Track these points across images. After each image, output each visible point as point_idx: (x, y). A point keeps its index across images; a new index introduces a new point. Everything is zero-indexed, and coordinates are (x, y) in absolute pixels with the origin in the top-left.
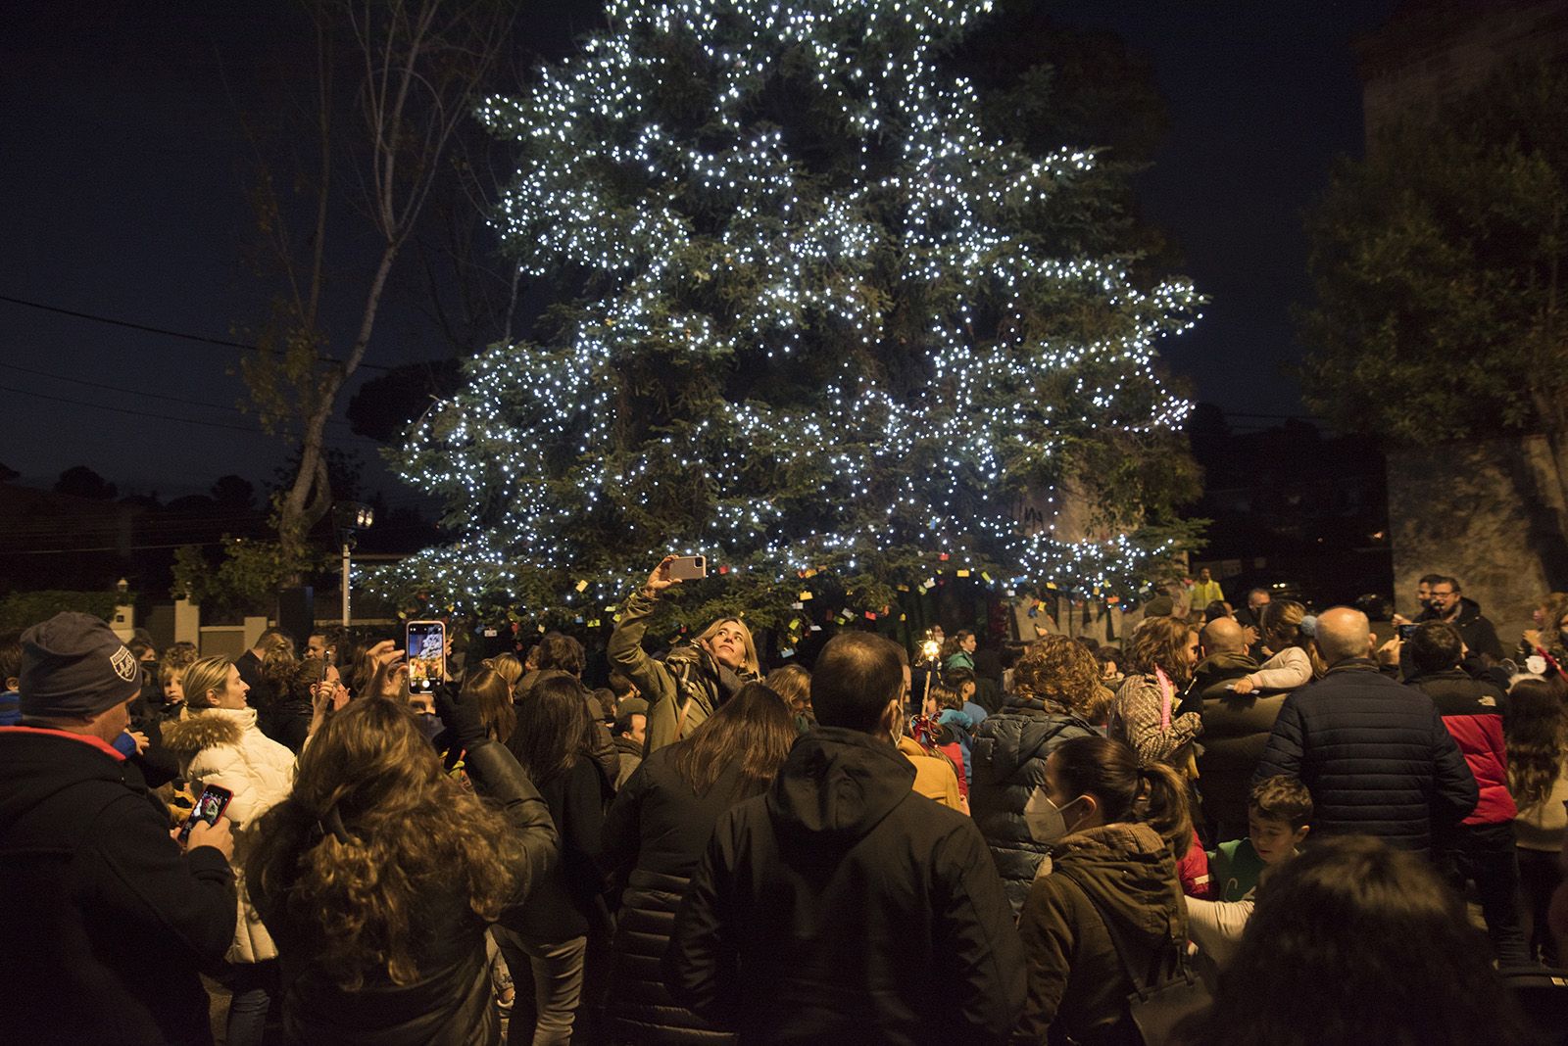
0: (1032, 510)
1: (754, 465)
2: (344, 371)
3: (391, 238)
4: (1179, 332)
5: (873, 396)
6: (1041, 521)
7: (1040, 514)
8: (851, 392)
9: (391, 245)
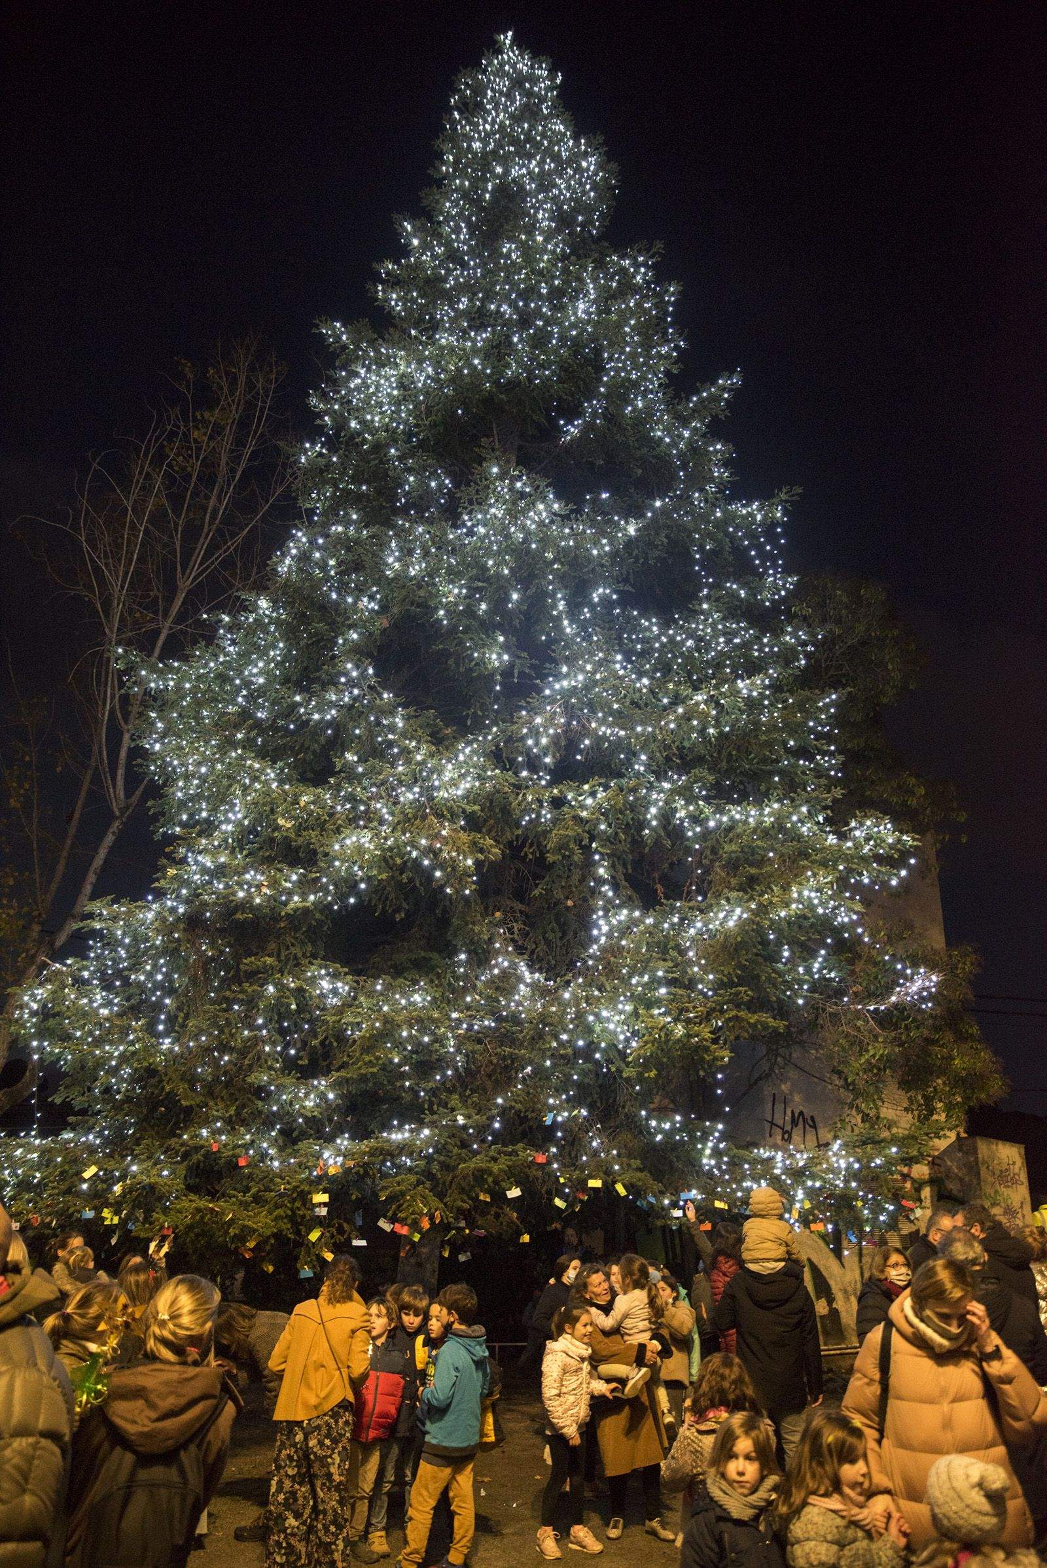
0: (801, 1113)
1: (326, 1038)
2: (52, 944)
3: (117, 813)
4: (894, 883)
5: (506, 964)
6: (814, 1127)
7: (812, 1118)
8: (481, 957)
9: (117, 818)
